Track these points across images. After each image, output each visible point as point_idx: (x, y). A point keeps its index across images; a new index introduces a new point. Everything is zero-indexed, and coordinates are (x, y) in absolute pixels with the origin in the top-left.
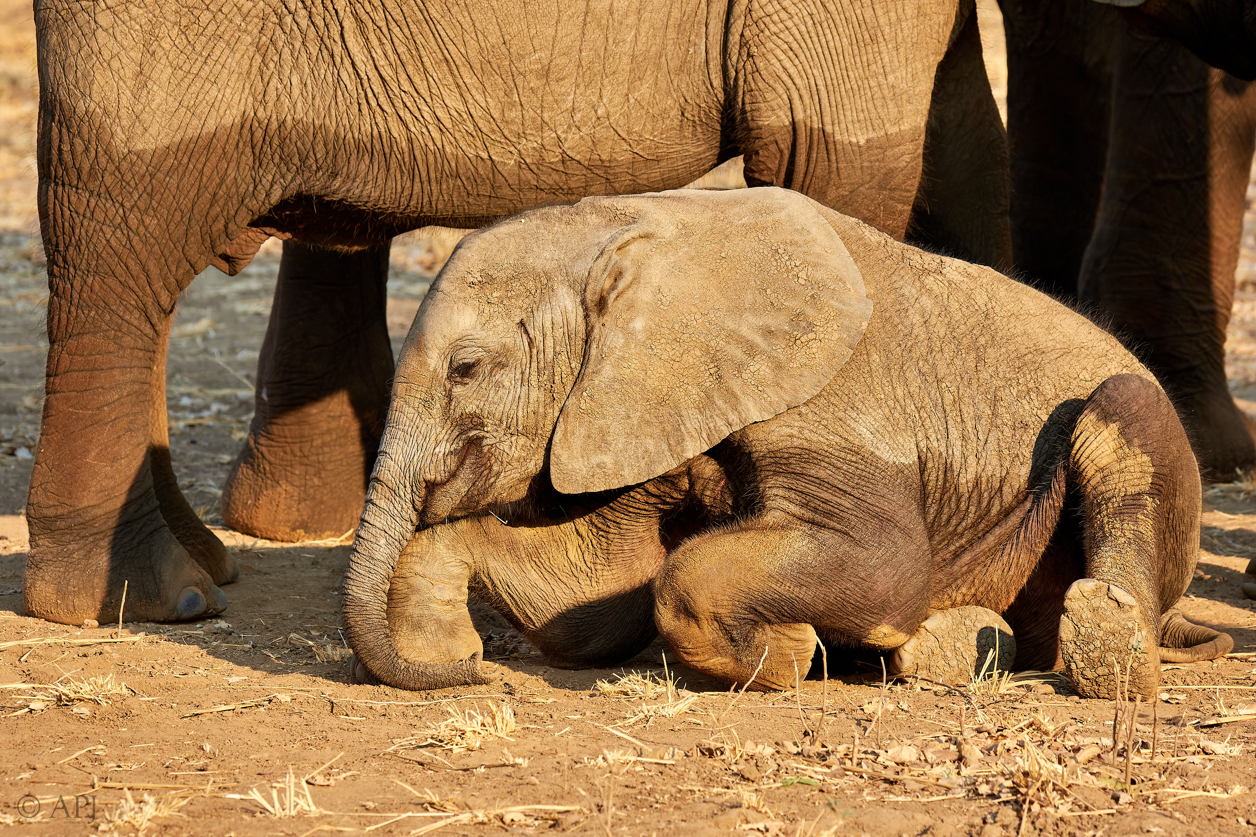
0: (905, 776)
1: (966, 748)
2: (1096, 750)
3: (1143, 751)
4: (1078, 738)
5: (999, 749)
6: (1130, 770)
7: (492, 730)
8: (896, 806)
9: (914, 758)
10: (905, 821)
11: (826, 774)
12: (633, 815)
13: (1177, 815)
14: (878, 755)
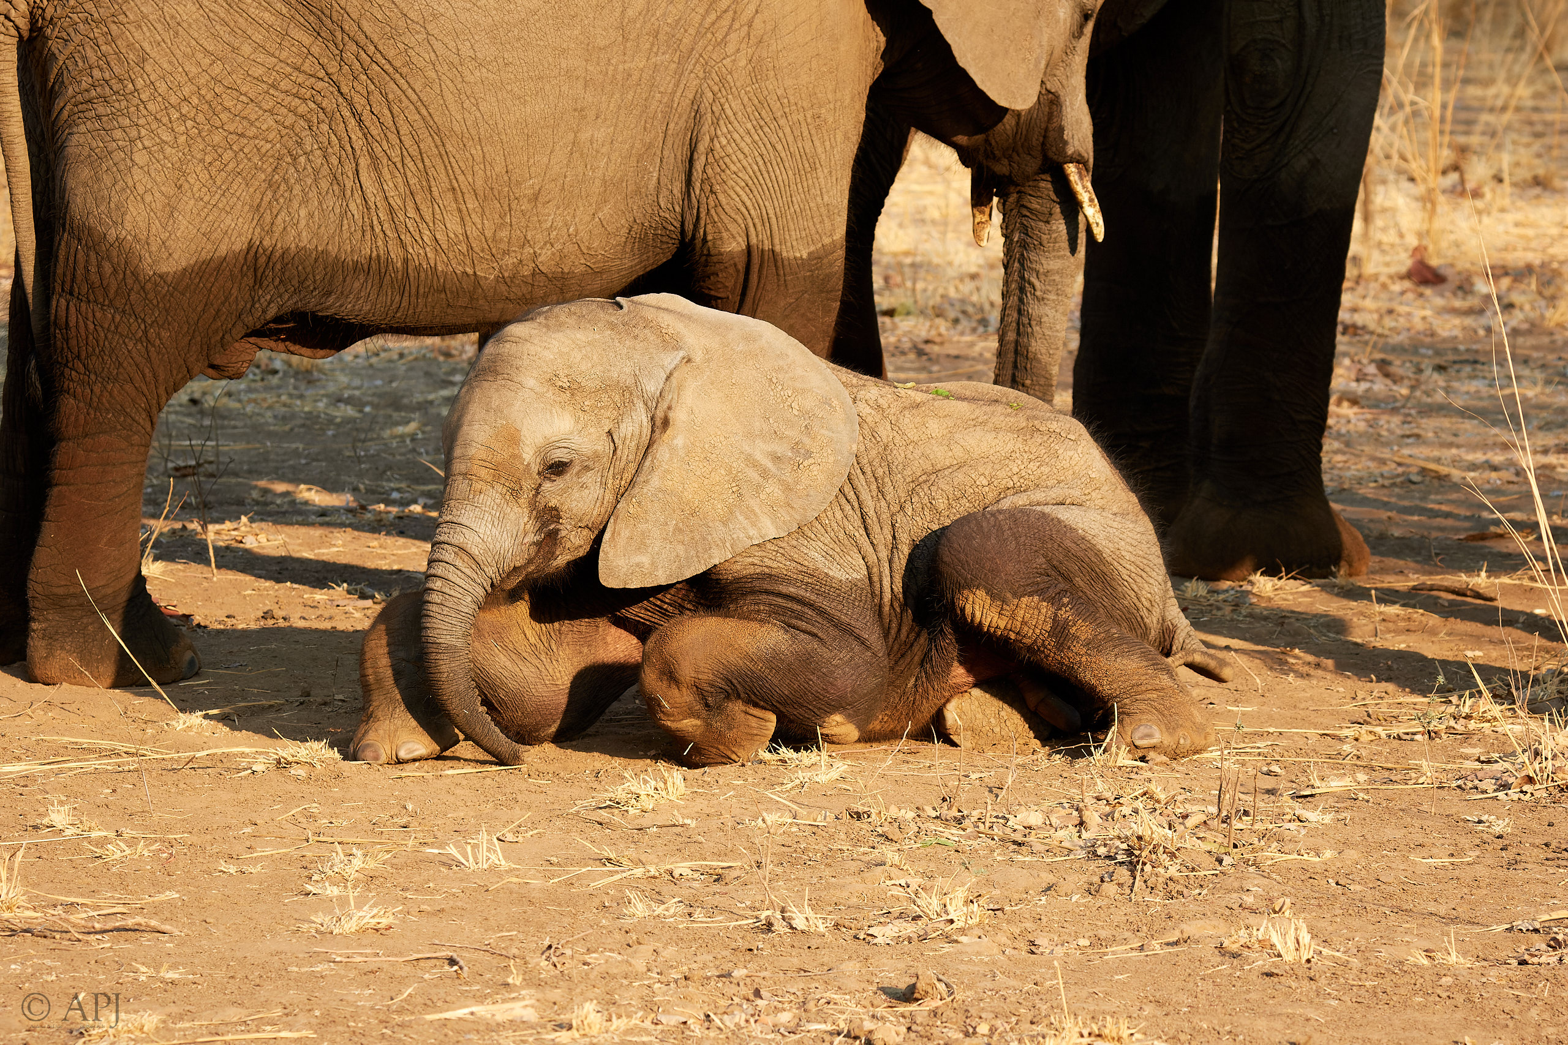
0: (1031, 839)
1: (1087, 815)
2: (1203, 818)
3: (1244, 818)
4: (1187, 806)
5: (1116, 815)
6: (1233, 835)
7: (664, 793)
8: (1023, 866)
9: (1040, 822)
10: (1031, 879)
11: (961, 836)
12: (788, 871)
13: (1274, 876)
14: (1008, 820)
